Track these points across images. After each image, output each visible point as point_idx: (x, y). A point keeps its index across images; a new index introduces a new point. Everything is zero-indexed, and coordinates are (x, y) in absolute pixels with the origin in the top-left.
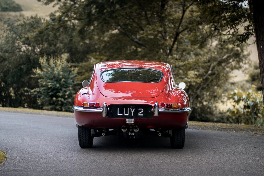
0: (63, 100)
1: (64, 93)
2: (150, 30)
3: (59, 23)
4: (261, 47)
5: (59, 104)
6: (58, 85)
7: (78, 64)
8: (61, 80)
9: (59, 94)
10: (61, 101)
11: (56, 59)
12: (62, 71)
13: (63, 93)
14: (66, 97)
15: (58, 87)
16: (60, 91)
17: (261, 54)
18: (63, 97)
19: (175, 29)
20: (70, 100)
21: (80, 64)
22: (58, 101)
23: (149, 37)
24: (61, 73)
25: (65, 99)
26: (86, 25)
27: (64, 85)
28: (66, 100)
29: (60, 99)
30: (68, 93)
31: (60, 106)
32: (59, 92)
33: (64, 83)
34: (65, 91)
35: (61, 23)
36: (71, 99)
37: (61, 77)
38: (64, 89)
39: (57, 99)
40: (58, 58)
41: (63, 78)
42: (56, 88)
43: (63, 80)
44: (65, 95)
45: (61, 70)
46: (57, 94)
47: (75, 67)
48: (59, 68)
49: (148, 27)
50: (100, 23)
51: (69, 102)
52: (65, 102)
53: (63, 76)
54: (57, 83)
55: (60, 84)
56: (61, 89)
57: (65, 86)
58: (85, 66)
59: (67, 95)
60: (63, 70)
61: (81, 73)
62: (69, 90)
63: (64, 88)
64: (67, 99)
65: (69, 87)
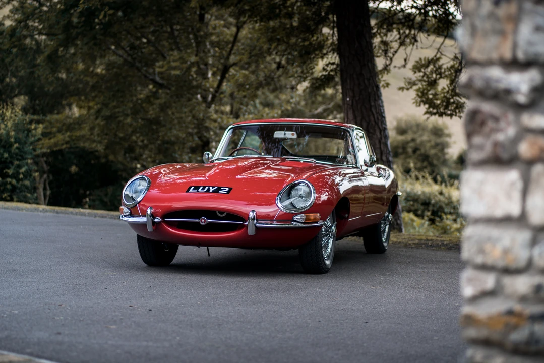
0: (14, 182)
1: (18, 169)
2: (174, 61)
3: (10, 40)
4: (348, 99)
5: (7, 189)
6: (6, 155)
7: (44, 118)
8: (11, 145)
9: (9, 171)
10: (10, 183)
11: (3, 108)
12: (14, 130)
13: (14, 169)
14: (21, 176)
15: (6, 158)
16: (10, 165)
17: (347, 111)
18: (15, 176)
19: (221, 59)
20: (27, 183)
21: (49, 117)
22: (6, 183)
23: (173, 72)
24: (13, 133)
25: (18, 180)
26: (61, 46)
27: (17, 154)
28: (21, 182)
29: (9, 180)
30: (23, 170)
31: (9, 194)
32: (9, 168)
33: (17, 151)
34: (19, 167)
35: (14, 40)
36: (29, 180)
37: (12, 140)
38: (16, 163)
39: (4, 181)
40: (7, 105)
41: (15, 142)
42: (3, 160)
43: (16, 145)
44: (18, 174)
45: (13, 128)
46: (4, 171)
47: (38, 122)
48: (9, 124)
49: (172, 55)
50: (86, 44)
51: (27, 187)
52: (19, 185)
53: (15, 138)
54: (4, 151)
55: (9, 152)
56: (12, 163)
57: (20, 158)
58: (57, 121)
59: (23, 173)
60: (16, 127)
61: (50, 133)
62: (27, 164)
63: (18, 160)
64: (22, 180)
65: (27, 159)
